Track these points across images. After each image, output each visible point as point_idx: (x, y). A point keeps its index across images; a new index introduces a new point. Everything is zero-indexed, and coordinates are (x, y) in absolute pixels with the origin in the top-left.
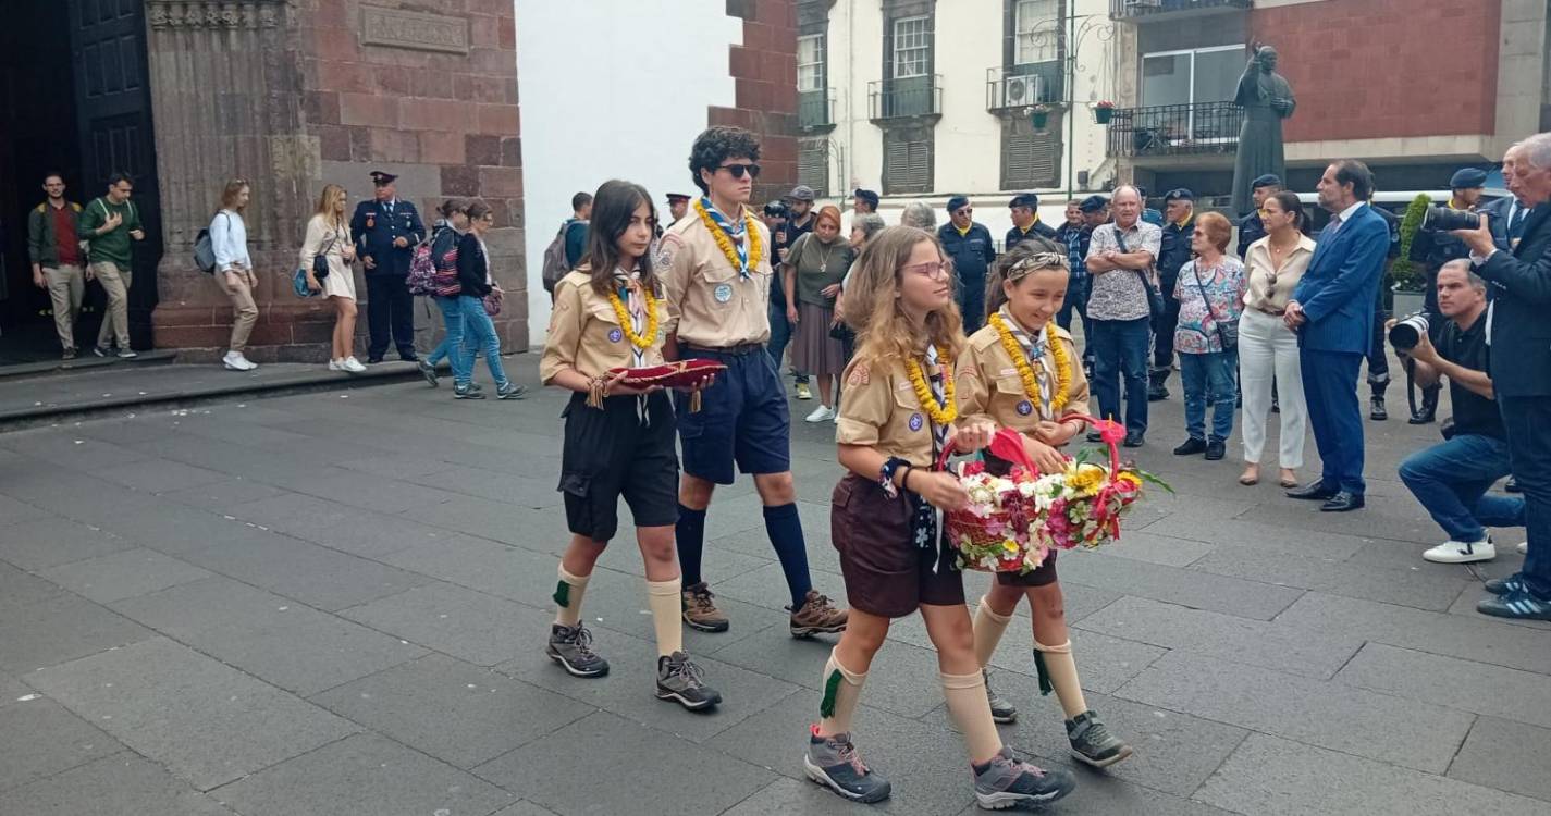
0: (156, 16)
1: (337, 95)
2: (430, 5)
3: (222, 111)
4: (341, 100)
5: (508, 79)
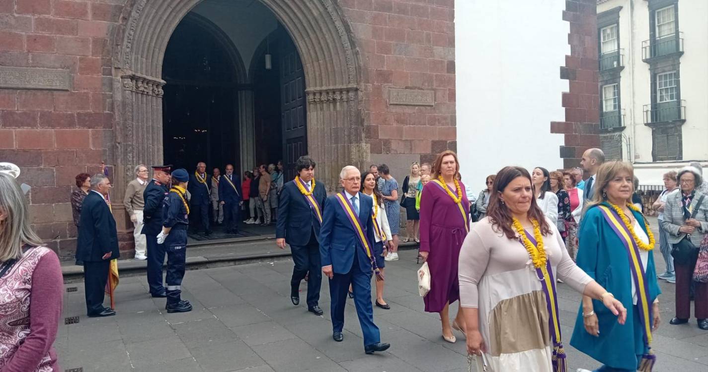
0: (310, 98)
1: (378, 126)
2: (418, 86)
3: (333, 135)
4: (379, 128)
5: (451, 116)
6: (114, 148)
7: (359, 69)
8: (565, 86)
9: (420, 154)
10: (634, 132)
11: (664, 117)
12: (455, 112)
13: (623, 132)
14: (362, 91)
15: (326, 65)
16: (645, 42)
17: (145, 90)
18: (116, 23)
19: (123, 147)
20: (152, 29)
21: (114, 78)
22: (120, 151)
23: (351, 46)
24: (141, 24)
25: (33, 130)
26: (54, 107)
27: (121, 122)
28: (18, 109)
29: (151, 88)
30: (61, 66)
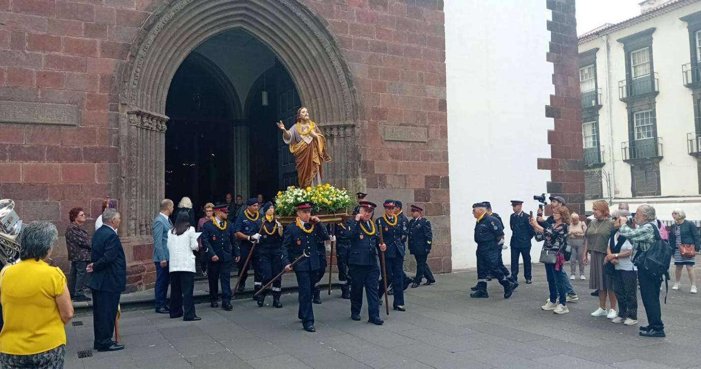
1: (374, 161)
2: (412, 123)
3: (330, 170)
4: (375, 163)
5: (443, 152)
6: (118, 182)
7: (355, 107)
8: (550, 124)
9: (414, 189)
10: (614, 169)
11: (642, 154)
12: (446, 148)
13: (603, 168)
14: (358, 128)
15: (324, 101)
16: (622, 82)
17: (150, 126)
18: (124, 61)
19: (127, 181)
20: (157, 67)
21: (120, 113)
22: (124, 185)
23: (348, 85)
24: (147, 61)
25: (41, 164)
26: (62, 141)
27: (127, 157)
28: (26, 143)
29: (155, 124)
30: (69, 101)
